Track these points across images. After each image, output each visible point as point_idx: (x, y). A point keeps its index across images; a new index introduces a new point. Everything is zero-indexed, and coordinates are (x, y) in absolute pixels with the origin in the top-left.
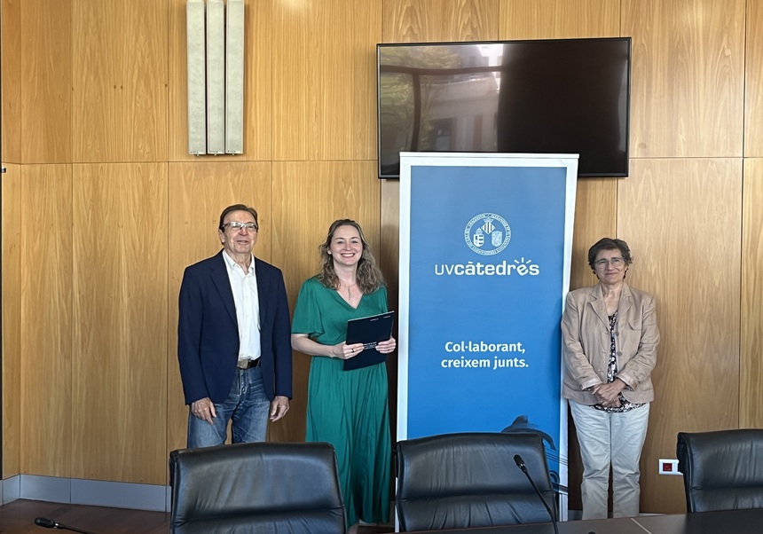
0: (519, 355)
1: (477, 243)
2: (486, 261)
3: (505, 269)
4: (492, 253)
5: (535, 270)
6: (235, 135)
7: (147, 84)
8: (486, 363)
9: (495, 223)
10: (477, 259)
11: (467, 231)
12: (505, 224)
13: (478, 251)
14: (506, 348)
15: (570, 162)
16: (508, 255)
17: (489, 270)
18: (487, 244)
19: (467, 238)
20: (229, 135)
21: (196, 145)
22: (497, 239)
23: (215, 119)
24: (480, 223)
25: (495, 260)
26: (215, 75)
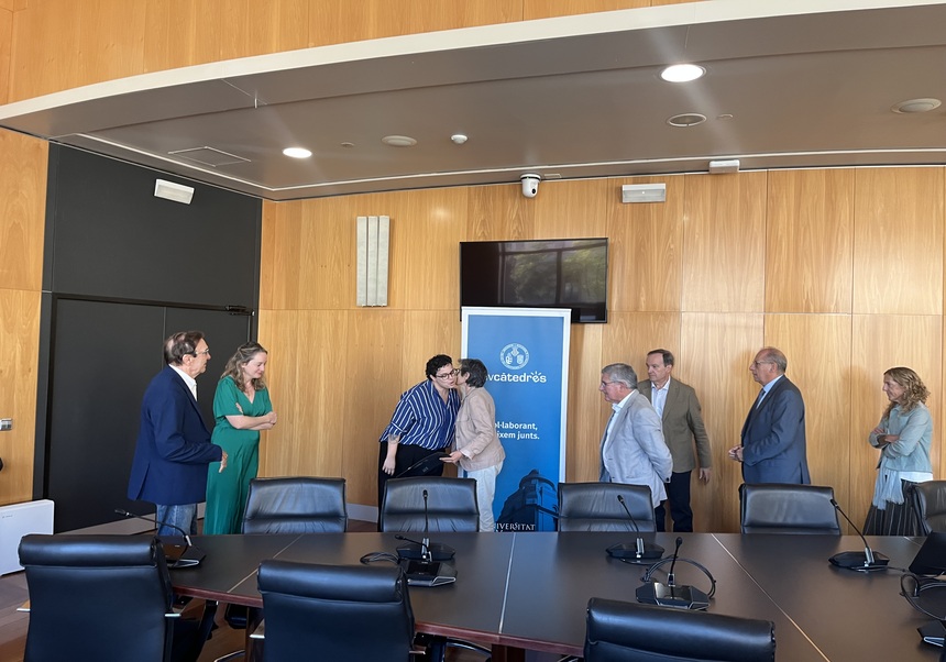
0: (534, 432)
1: (508, 362)
2: (513, 373)
3: (525, 378)
4: (517, 368)
5: (543, 379)
6: (383, 295)
7: (339, 264)
8: (513, 435)
9: (519, 350)
10: (507, 371)
11: (502, 354)
12: (525, 350)
13: (509, 367)
14: (525, 427)
15: (566, 313)
16: (527, 370)
17: (515, 378)
18: (514, 363)
19: (502, 359)
20: (379, 294)
21: (361, 301)
22: (520, 359)
23: (371, 285)
24: (511, 349)
25: (519, 373)
26: (372, 260)
